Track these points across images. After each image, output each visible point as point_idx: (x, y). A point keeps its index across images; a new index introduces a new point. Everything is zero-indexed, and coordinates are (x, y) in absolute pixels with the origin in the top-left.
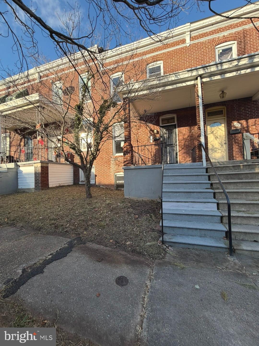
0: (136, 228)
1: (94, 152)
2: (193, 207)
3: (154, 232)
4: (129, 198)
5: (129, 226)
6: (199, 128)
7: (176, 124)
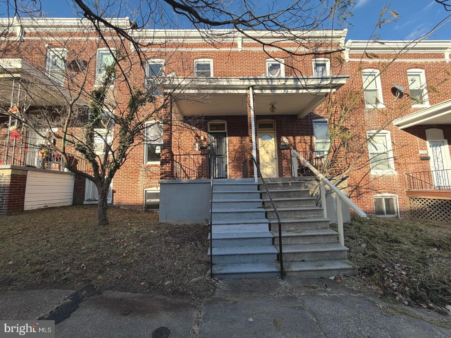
0: (177, 261)
1: (118, 159)
2: (245, 229)
3: (200, 263)
4: (165, 223)
5: (167, 259)
6: (251, 141)
7: (226, 132)
